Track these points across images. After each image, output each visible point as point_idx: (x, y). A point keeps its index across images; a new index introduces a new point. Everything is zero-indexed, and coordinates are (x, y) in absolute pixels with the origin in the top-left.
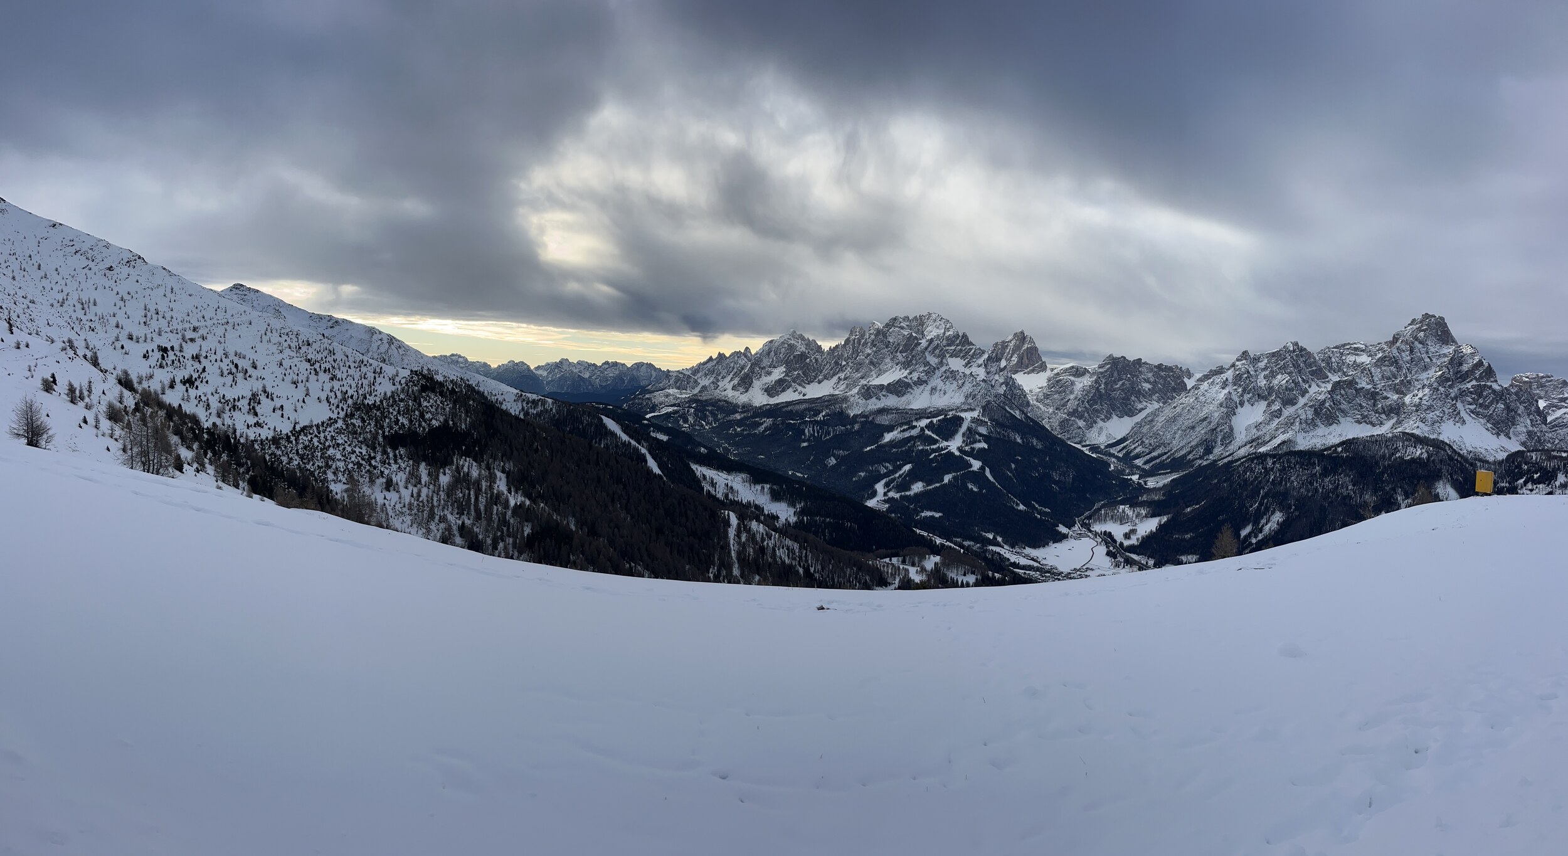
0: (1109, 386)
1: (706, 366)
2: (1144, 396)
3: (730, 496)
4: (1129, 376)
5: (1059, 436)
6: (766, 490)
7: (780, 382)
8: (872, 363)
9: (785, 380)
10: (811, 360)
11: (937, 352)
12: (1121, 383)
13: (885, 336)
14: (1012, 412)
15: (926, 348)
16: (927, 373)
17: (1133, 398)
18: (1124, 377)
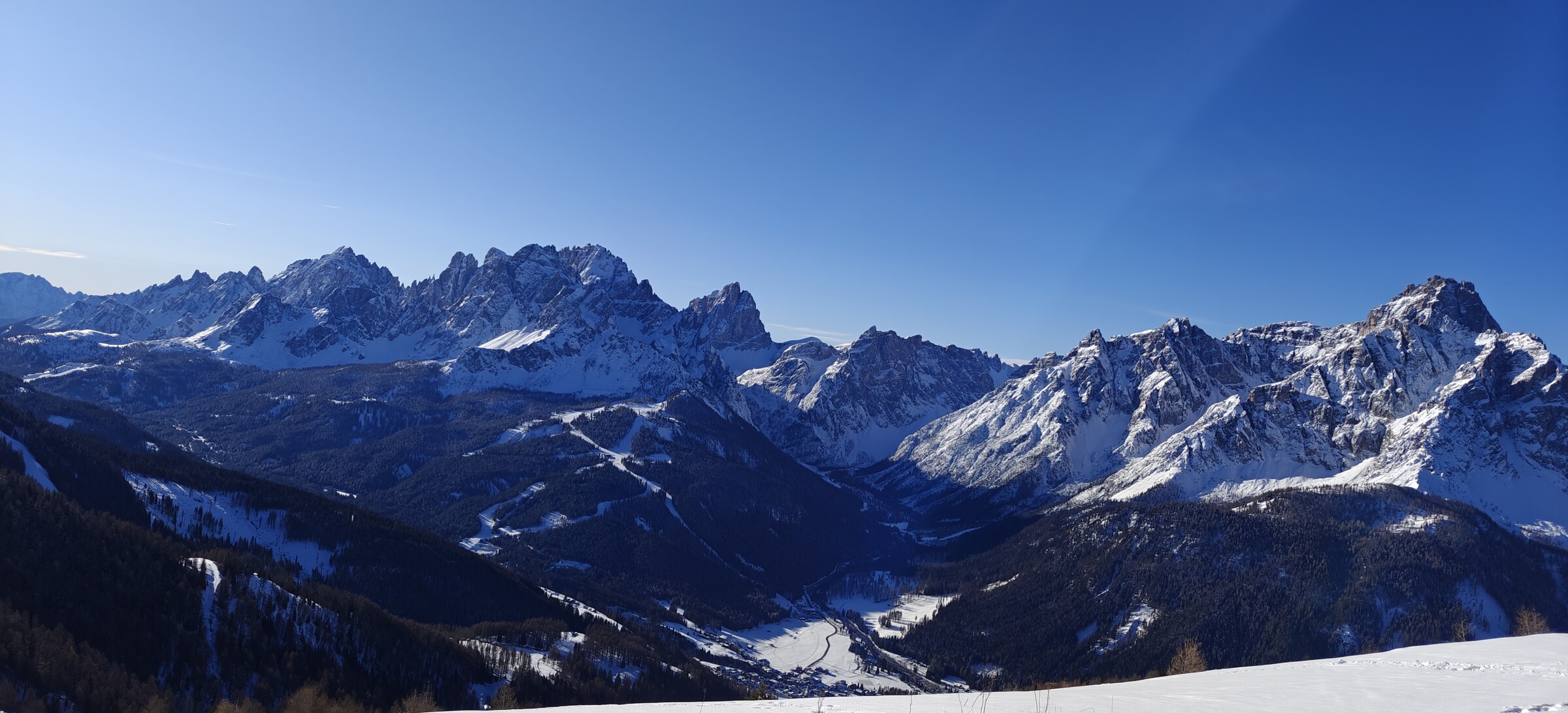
0: (868, 376)
1: (167, 292)
2: (922, 395)
3: (205, 531)
4: (899, 362)
5: (785, 450)
6: (278, 519)
7: (318, 332)
8: (486, 314)
9: (328, 329)
10: (377, 300)
11: (600, 305)
12: (886, 372)
13: (512, 274)
14: (713, 407)
15: (581, 300)
16: (581, 338)
17: (904, 397)
18: (892, 363)
